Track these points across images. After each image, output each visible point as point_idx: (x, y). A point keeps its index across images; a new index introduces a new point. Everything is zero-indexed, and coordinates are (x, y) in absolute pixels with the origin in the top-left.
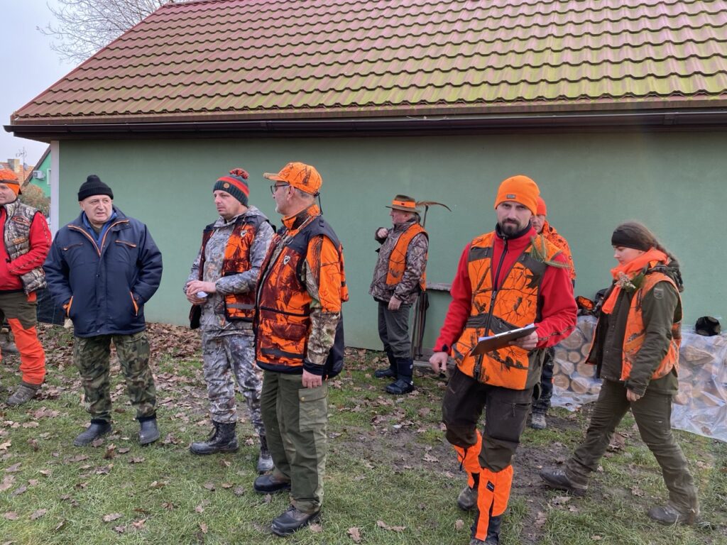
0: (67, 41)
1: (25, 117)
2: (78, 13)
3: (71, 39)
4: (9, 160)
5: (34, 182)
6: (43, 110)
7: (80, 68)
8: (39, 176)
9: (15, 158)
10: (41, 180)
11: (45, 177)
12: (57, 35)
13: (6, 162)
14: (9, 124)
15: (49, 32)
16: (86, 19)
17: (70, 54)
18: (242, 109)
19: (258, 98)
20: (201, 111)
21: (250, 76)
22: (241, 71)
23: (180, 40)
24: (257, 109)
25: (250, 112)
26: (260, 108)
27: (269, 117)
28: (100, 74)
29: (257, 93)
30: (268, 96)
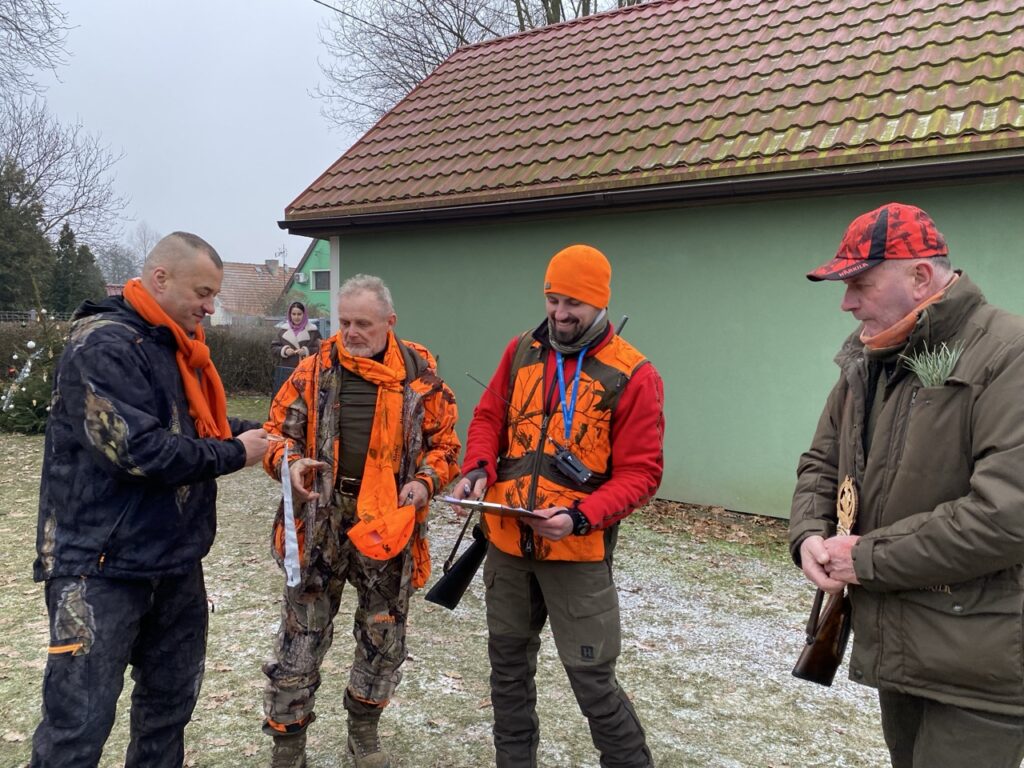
0: (336, 105)
1: (301, 209)
2: (350, 69)
3: (341, 102)
5: (296, 287)
6: (320, 200)
7: (360, 142)
8: (302, 280)
9: (274, 258)
10: (305, 284)
11: (308, 281)
12: (326, 99)
13: (263, 263)
14: (283, 219)
15: (316, 94)
16: (359, 75)
17: (340, 121)
18: (570, 179)
19: (590, 162)
20: (515, 186)
21: (578, 132)
22: (565, 126)
23: (482, 92)
24: (590, 177)
25: (582, 182)
26: (594, 175)
27: (607, 187)
28: (386, 148)
29: (589, 154)
30: (604, 158)
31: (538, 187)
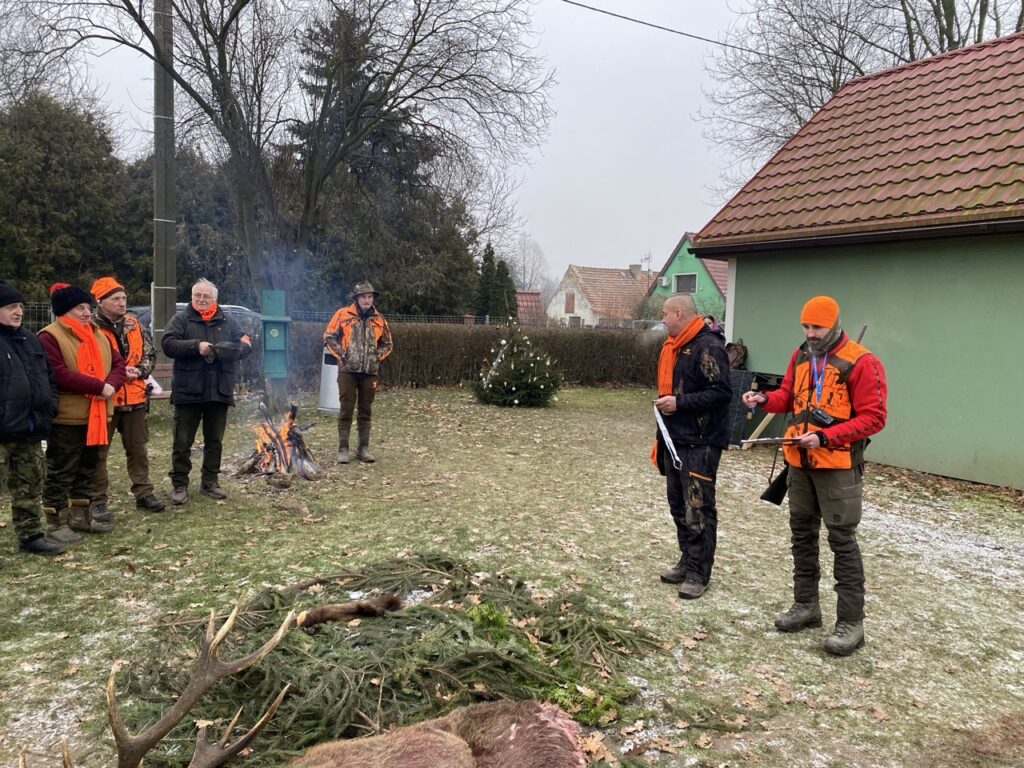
1: (706, 238)
3: (721, 122)
4: (631, 266)
5: (658, 291)
6: (723, 229)
7: (757, 177)
8: (664, 283)
9: (639, 263)
10: (666, 288)
11: (670, 285)
12: (707, 121)
13: (628, 268)
14: (692, 246)
18: (955, 210)
19: (976, 194)
20: (901, 216)
21: (965, 165)
22: (953, 159)
23: (870, 127)
24: (975, 208)
25: (966, 213)
26: (980, 206)
27: (991, 217)
28: (780, 182)
29: (975, 187)
30: (990, 190)
31: (924, 217)
